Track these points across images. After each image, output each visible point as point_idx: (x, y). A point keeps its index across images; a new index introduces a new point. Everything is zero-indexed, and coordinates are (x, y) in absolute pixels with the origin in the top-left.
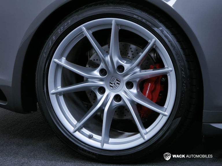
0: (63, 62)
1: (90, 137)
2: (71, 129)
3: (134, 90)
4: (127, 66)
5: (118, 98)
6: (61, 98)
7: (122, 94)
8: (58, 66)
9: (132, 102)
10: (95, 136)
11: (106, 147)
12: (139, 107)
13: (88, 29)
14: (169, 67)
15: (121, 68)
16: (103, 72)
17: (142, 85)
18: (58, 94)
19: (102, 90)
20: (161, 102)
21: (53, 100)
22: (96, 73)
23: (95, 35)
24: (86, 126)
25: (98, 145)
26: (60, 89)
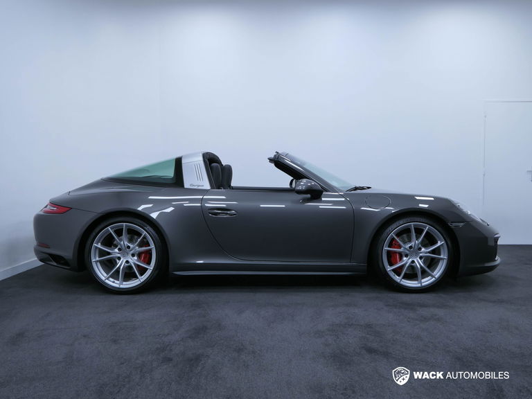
0: (99, 246)
1: (113, 282)
2: (103, 278)
3: (136, 258)
4: (131, 246)
5: (127, 262)
6: (99, 264)
7: (130, 260)
8: (96, 247)
9: (135, 264)
10: (116, 281)
11: (122, 286)
12: (138, 266)
13: (112, 228)
14: (152, 246)
15: (129, 247)
16: (120, 249)
17: (139, 255)
18: (96, 262)
19: (119, 258)
20: (149, 263)
21: (94, 265)
22: (116, 250)
23: (115, 232)
24: (111, 276)
25: (117, 286)
26: (97, 259)
